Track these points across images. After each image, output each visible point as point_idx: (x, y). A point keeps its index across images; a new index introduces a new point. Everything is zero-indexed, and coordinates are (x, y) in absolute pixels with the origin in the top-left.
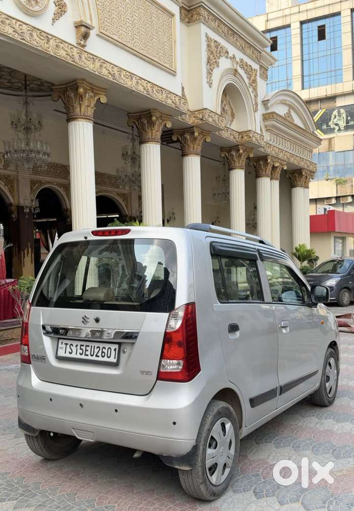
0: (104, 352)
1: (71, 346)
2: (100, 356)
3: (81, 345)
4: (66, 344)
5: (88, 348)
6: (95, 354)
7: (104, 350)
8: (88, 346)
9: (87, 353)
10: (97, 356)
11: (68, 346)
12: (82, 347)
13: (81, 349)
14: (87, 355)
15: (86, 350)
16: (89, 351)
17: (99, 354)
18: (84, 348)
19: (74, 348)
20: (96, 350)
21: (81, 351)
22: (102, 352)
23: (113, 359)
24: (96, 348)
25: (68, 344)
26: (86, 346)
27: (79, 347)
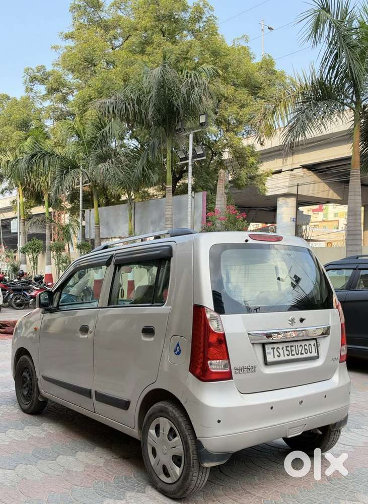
0: (307, 349)
1: (278, 349)
2: (304, 353)
3: (286, 347)
4: (273, 348)
5: (293, 348)
6: (300, 352)
7: (306, 347)
8: (293, 346)
9: (293, 353)
10: (302, 354)
11: (275, 350)
12: (288, 349)
13: (287, 350)
14: (294, 355)
15: (292, 351)
16: (295, 350)
17: (303, 352)
18: (289, 349)
19: (280, 351)
20: (300, 349)
21: (287, 353)
22: (305, 349)
23: (314, 354)
24: (299, 346)
25: (274, 348)
26: (291, 346)
27: (285, 349)
